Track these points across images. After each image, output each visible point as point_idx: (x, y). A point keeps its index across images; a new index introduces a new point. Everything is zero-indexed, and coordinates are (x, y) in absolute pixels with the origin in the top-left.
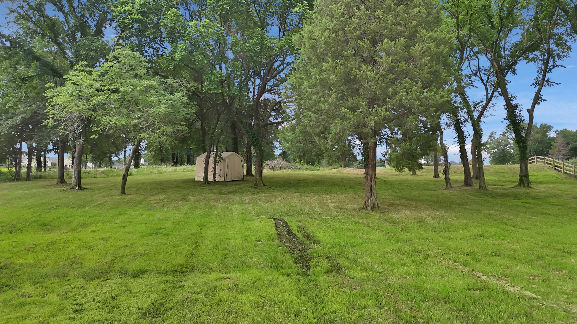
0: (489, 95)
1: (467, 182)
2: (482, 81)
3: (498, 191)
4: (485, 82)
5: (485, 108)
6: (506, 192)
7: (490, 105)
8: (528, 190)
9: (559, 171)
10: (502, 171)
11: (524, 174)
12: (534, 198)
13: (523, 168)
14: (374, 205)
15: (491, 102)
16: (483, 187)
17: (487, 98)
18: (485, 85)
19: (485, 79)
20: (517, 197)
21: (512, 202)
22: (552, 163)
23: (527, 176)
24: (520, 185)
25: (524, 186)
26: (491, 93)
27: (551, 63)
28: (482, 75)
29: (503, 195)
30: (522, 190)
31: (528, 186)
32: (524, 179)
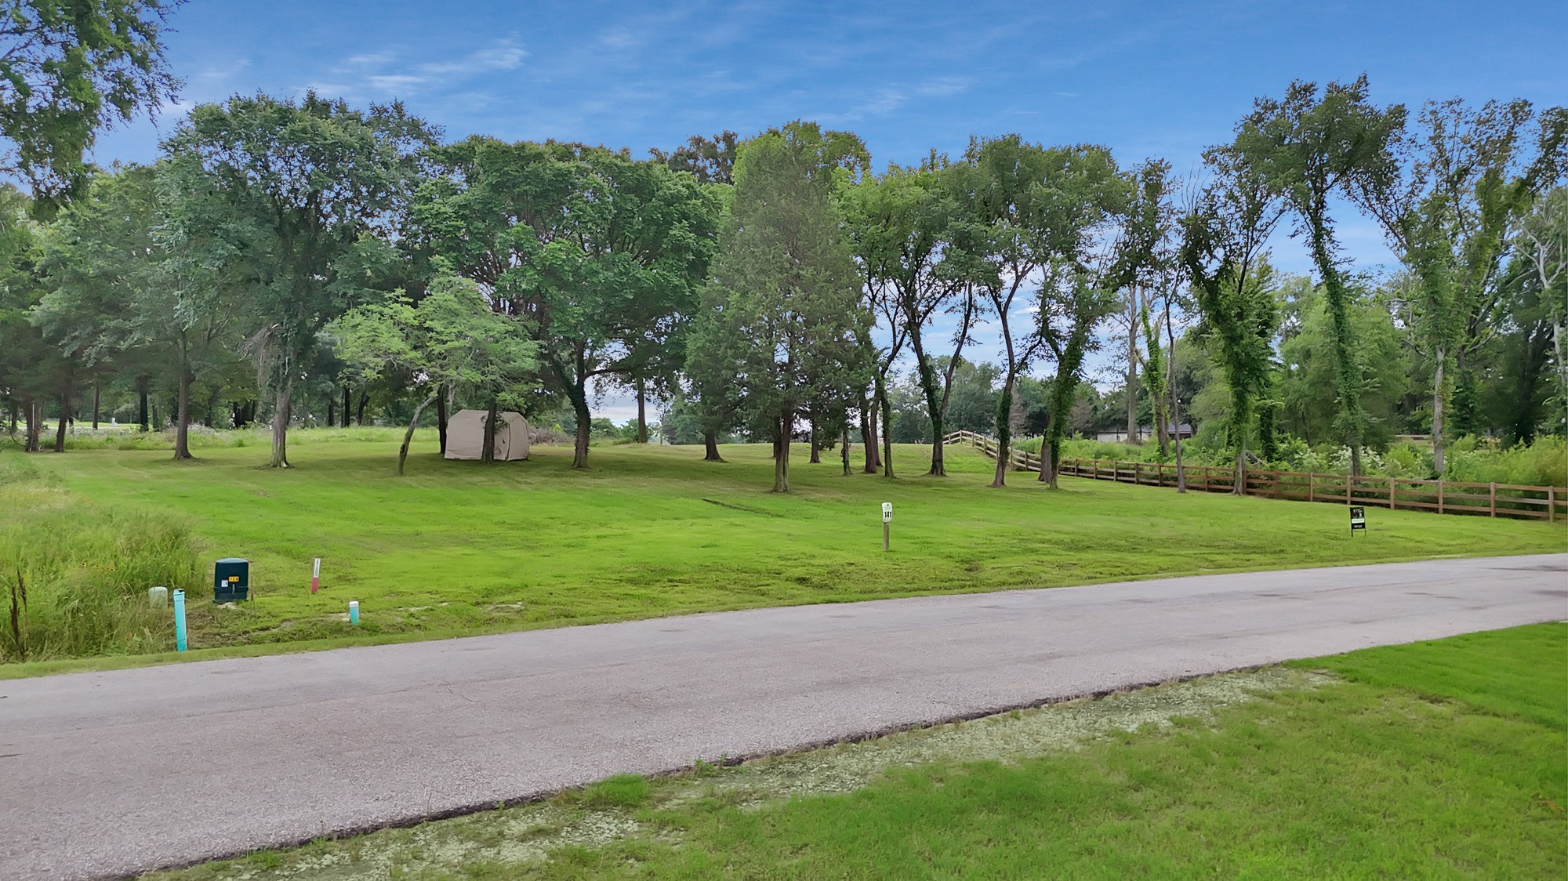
0: (898, 340)
1: (869, 469)
2: (889, 316)
3: (907, 479)
4: (892, 317)
5: (891, 358)
6: (916, 480)
7: (897, 355)
8: (942, 479)
9: (992, 456)
10: (910, 455)
11: (937, 458)
12: (948, 486)
13: (937, 450)
14: (786, 487)
15: (900, 351)
16: (888, 473)
17: (895, 344)
18: (893, 323)
19: (892, 313)
20: (928, 485)
21: (922, 489)
22: (983, 443)
23: (941, 460)
24: (932, 472)
25: (937, 474)
26: (900, 336)
27: (972, 316)
28: (888, 308)
29: (913, 483)
30: (935, 479)
31: (942, 473)
32: (938, 464)
